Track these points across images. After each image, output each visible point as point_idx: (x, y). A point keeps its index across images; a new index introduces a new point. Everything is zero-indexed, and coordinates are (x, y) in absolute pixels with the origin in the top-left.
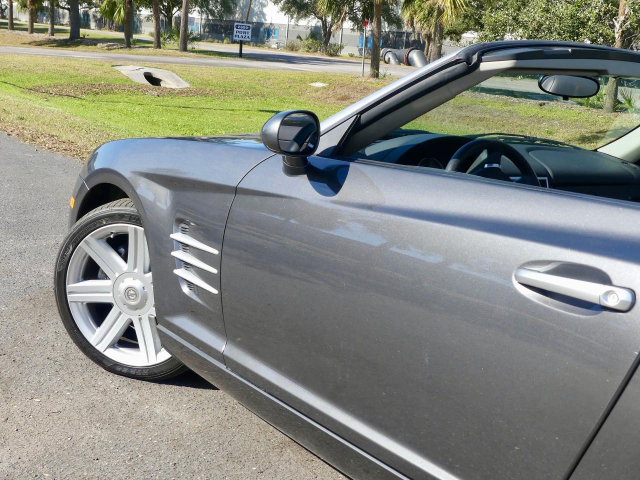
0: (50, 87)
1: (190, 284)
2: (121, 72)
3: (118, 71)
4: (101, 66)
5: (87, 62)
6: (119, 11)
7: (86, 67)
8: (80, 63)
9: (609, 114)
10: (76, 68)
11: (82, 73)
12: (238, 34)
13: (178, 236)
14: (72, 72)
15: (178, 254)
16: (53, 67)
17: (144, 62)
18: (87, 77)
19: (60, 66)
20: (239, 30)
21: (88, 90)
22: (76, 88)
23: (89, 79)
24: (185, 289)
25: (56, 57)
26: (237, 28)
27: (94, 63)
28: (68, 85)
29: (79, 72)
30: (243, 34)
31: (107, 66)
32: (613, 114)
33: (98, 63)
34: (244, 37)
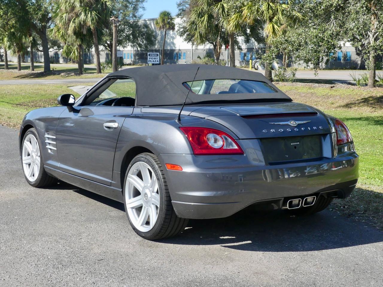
0: (29, 102)
1: (51, 149)
2: (74, 90)
3: (71, 90)
4: (60, 87)
5: (52, 86)
6: (74, 52)
7: (51, 89)
8: (48, 87)
9: (371, 89)
10: (45, 90)
11: (49, 93)
12: (151, 59)
13: (47, 136)
14: (43, 93)
15: (47, 141)
16: (31, 91)
17: (87, 83)
18: (52, 95)
19: (35, 90)
20: (151, 57)
21: (52, 102)
22: (45, 102)
23: (53, 96)
24: (49, 151)
25: (33, 85)
26: (150, 56)
27: (56, 86)
28: (40, 101)
29: (47, 92)
30: (154, 60)
31: (65, 87)
32: (373, 88)
33: (59, 86)
34: (154, 61)
